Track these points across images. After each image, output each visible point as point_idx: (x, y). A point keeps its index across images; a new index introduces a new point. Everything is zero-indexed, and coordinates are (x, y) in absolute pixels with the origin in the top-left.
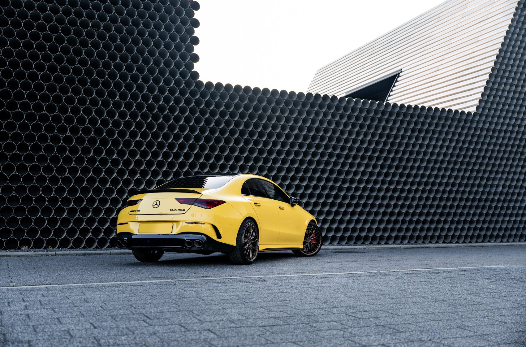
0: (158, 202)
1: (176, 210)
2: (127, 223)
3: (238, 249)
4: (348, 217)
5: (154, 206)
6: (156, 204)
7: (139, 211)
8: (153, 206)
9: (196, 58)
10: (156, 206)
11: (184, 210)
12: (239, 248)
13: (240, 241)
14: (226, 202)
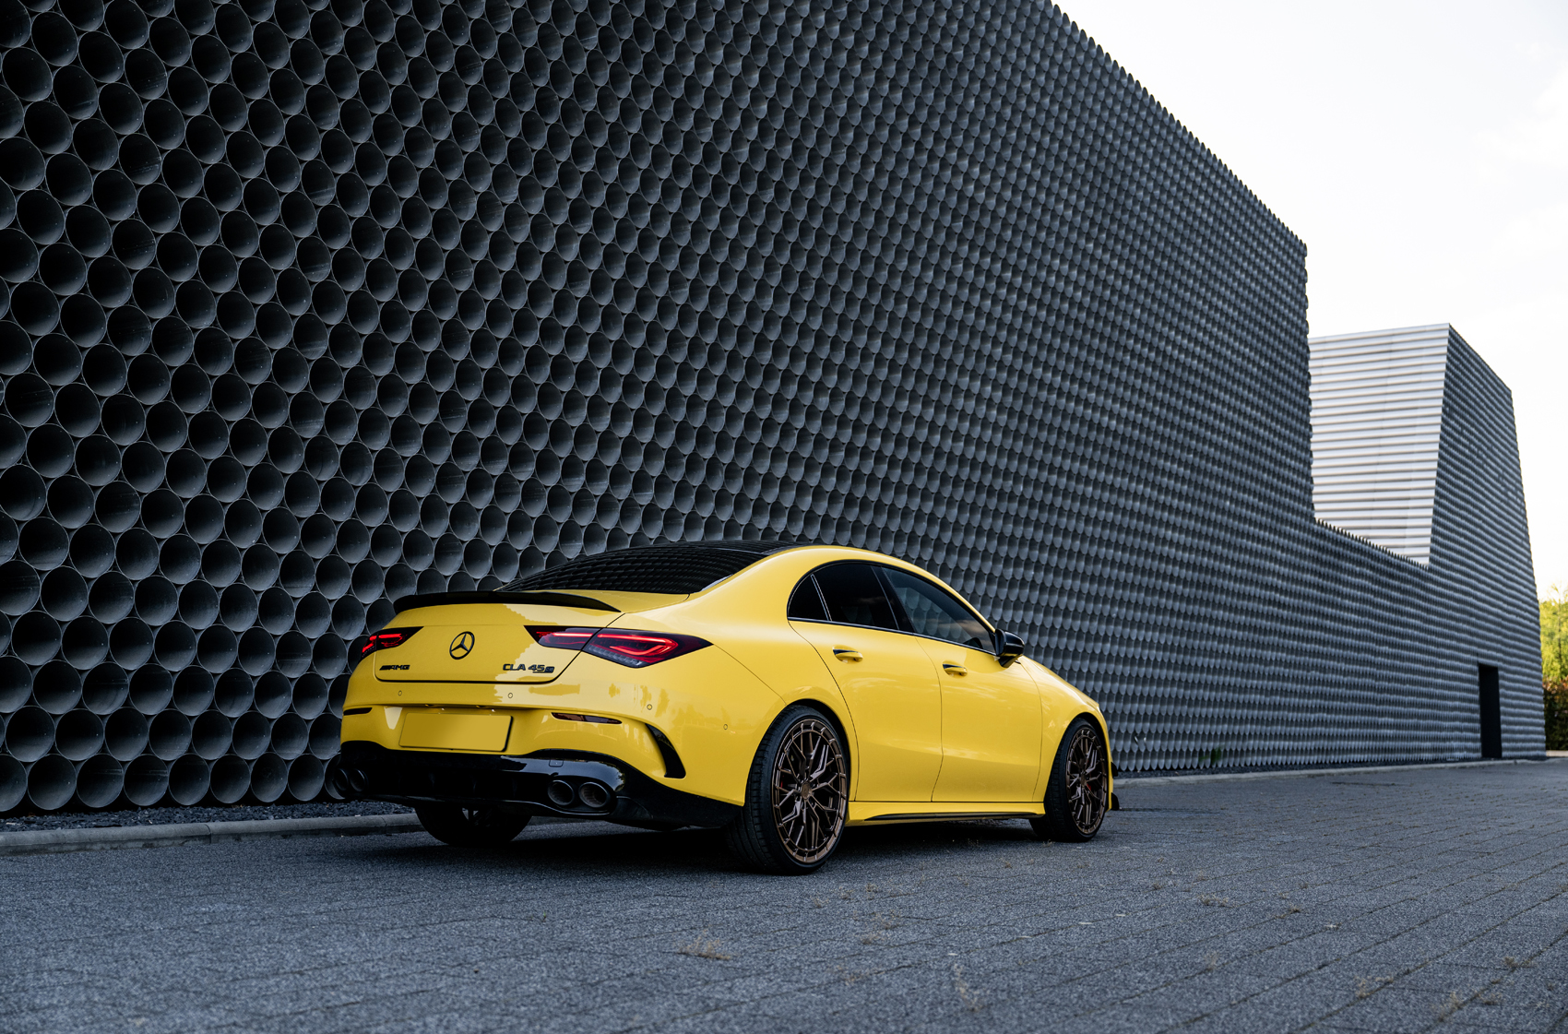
0: (468, 637)
1: (522, 667)
2: (366, 710)
5: (454, 653)
6: (461, 646)
7: (407, 667)
8: (451, 651)
10: (460, 652)
11: (550, 670)
12: (757, 816)
13: (761, 791)
14: (710, 644)
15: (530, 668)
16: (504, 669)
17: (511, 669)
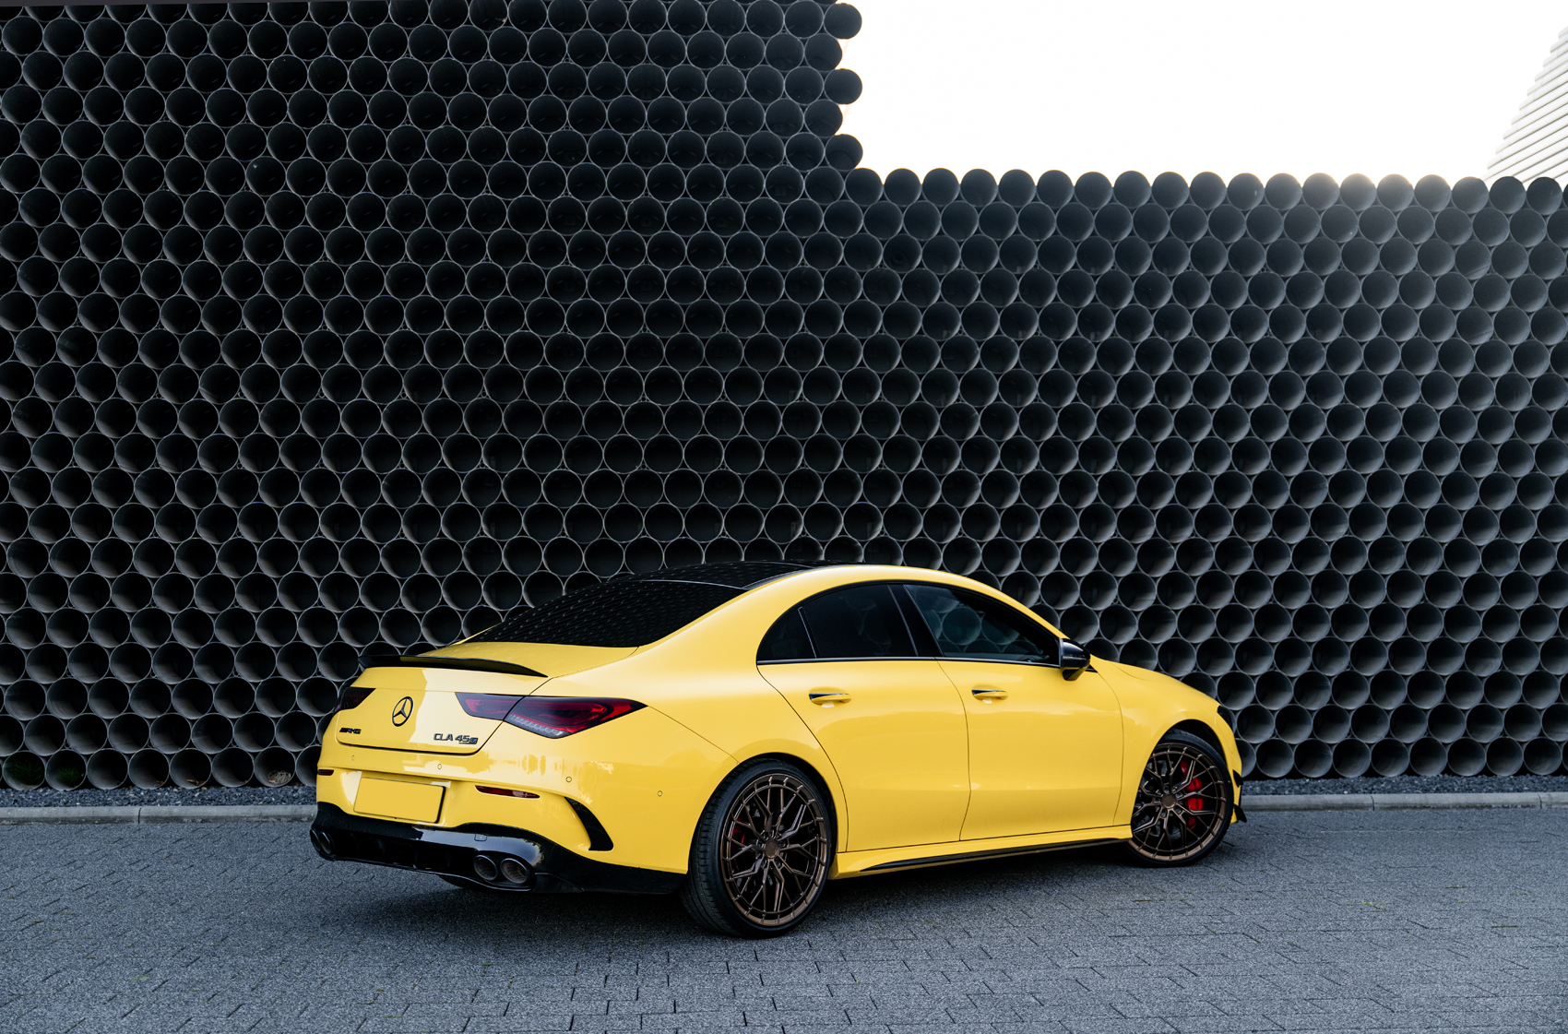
0: (407, 703)
1: (450, 737)
2: (332, 772)
3: (705, 885)
4: (1492, 668)
5: (396, 719)
6: (402, 712)
7: (357, 731)
8: (394, 717)
9: (849, 87)
10: (400, 719)
11: (474, 741)
12: (706, 881)
13: (708, 856)
14: (645, 706)
15: (457, 739)
16: (435, 739)
17: (441, 739)
